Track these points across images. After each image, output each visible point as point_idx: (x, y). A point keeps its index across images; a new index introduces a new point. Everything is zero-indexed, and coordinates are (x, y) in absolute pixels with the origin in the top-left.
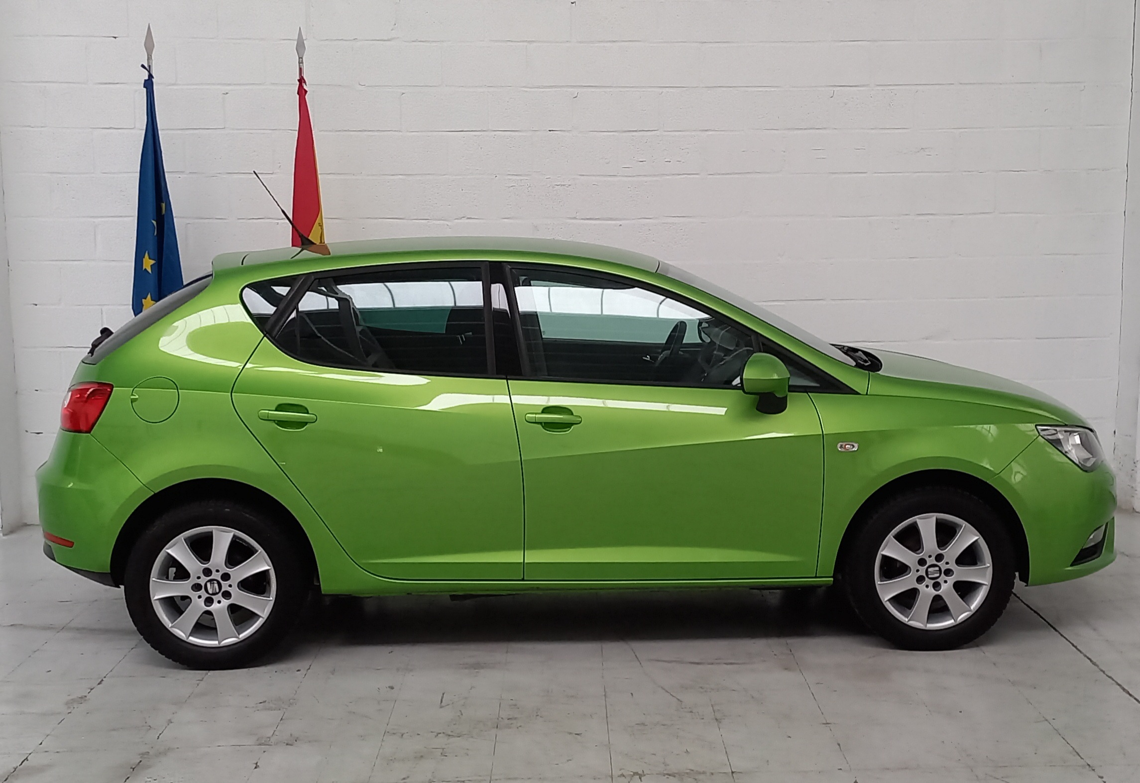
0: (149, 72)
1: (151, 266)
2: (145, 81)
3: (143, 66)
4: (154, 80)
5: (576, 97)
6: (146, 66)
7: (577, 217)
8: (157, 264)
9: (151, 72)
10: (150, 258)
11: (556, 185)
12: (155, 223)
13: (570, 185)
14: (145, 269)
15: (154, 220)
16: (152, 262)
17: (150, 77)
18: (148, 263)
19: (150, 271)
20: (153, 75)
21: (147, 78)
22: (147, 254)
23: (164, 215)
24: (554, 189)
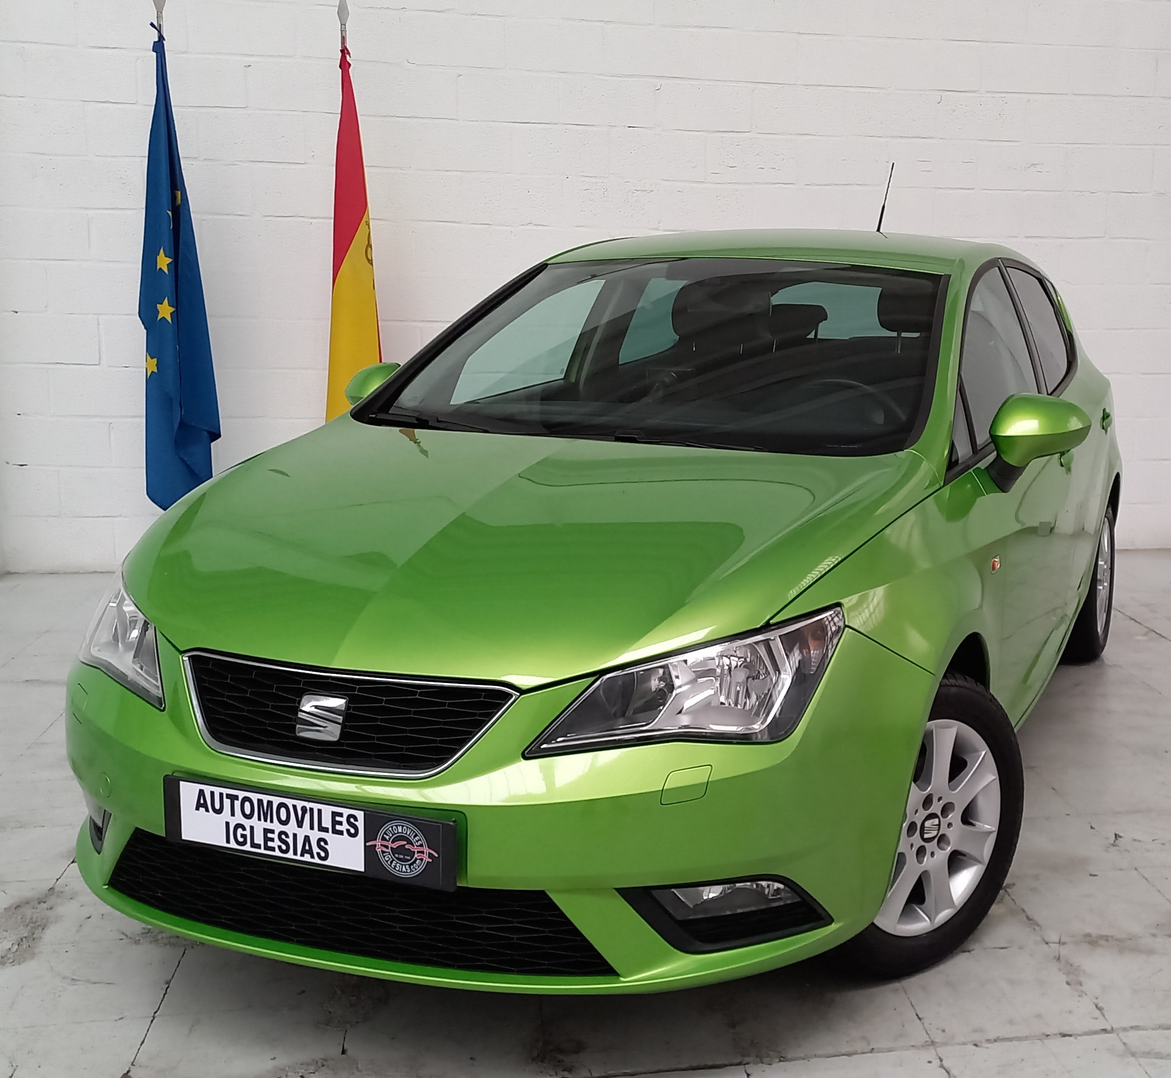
0: (159, 32)
1: (168, 265)
2: (155, 42)
3: (152, 25)
4: (164, 42)
5: (659, 89)
6: (156, 24)
7: (660, 228)
8: (173, 262)
9: (162, 34)
10: (166, 256)
11: (636, 190)
12: (170, 213)
13: (652, 191)
14: (160, 269)
15: (169, 210)
16: (169, 260)
17: (162, 39)
18: (163, 262)
19: (166, 270)
20: (164, 36)
21: (156, 39)
22: (162, 251)
23: (179, 206)
24: (634, 194)
